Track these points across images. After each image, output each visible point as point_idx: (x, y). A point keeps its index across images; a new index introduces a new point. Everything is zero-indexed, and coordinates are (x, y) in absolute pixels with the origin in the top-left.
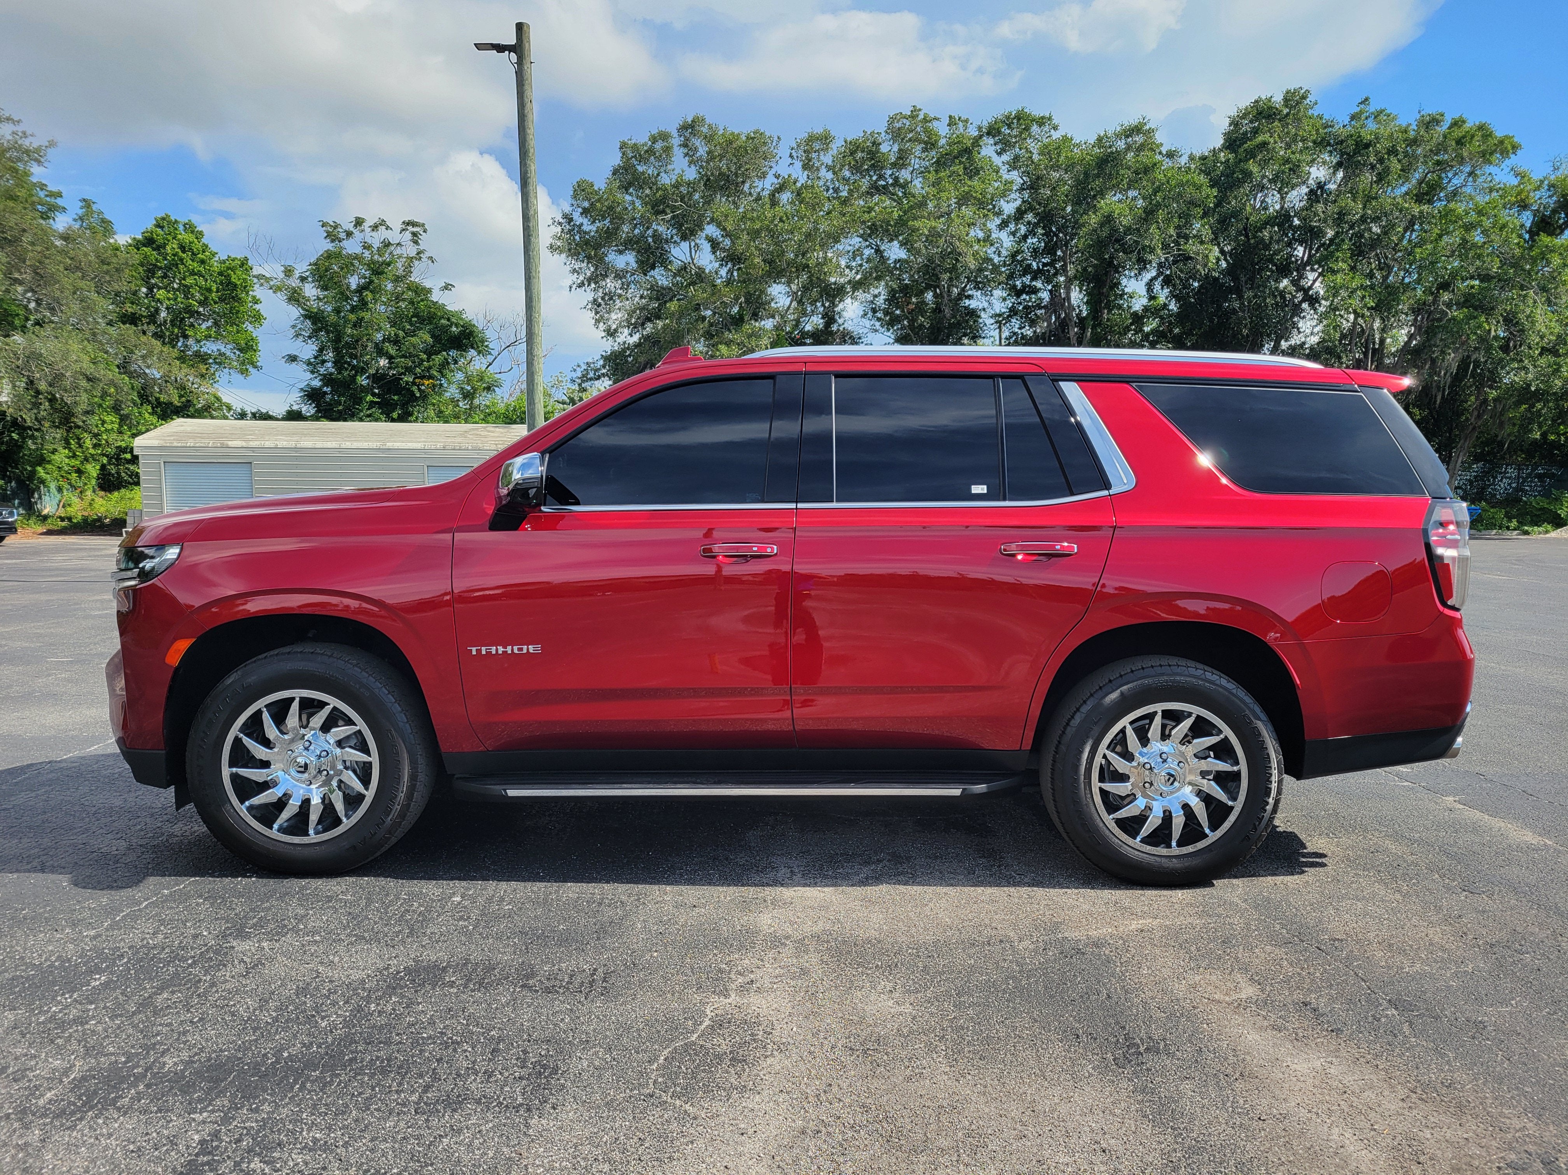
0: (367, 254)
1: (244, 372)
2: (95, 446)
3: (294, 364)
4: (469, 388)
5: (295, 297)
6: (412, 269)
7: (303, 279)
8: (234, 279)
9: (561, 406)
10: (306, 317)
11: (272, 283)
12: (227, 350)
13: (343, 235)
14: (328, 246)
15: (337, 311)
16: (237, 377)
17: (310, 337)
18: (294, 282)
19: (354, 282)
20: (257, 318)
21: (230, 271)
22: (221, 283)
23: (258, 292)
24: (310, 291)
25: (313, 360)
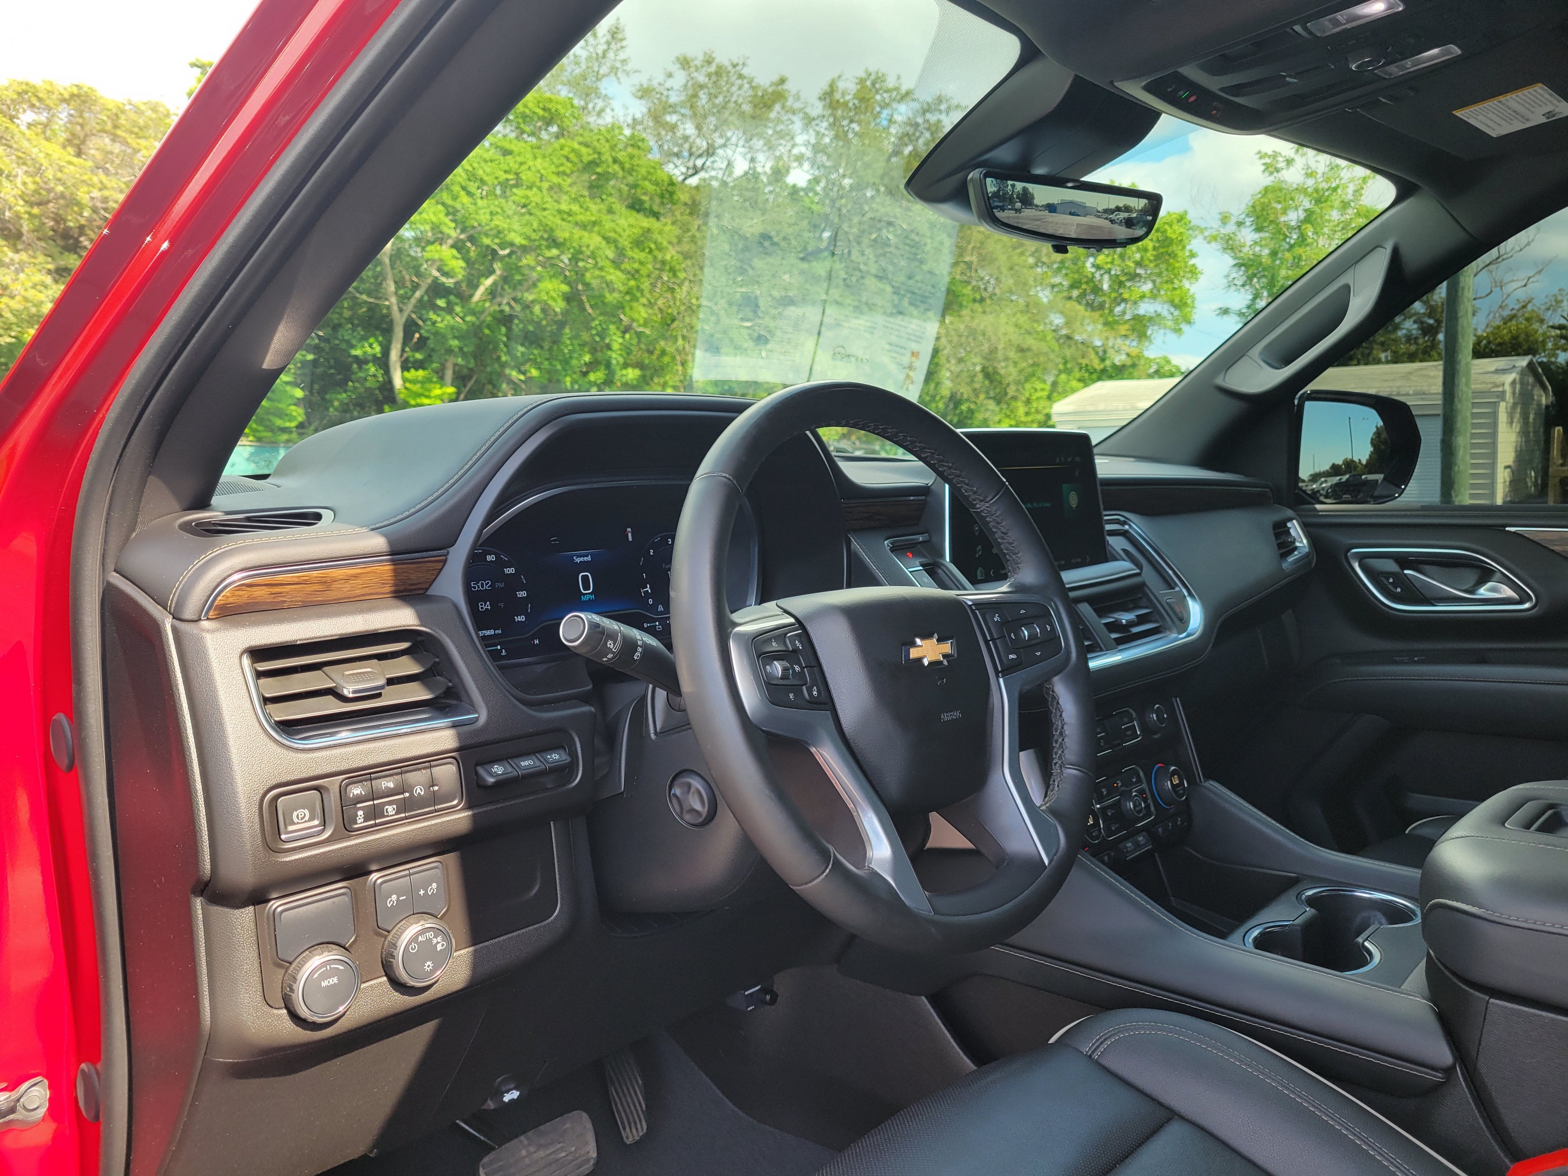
0: (1310, 182)
1: (1178, 331)
2: (1027, 414)
3: (1225, 316)
4: (1431, 321)
5: (1230, 245)
6: (1363, 192)
7: (1240, 224)
8: (1170, 233)
9: (1558, 332)
10: (1239, 265)
11: (1206, 234)
12: (1164, 309)
13: (1282, 165)
14: (1267, 180)
15: (1274, 254)
16: (1171, 337)
17: (1243, 286)
18: (1231, 228)
19: (1293, 217)
20: (1194, 273)
21: (1167, 227)
22: (1158, 241)
23: (1196, 244)
24: (1248, 236)
25: (1244, 311)
